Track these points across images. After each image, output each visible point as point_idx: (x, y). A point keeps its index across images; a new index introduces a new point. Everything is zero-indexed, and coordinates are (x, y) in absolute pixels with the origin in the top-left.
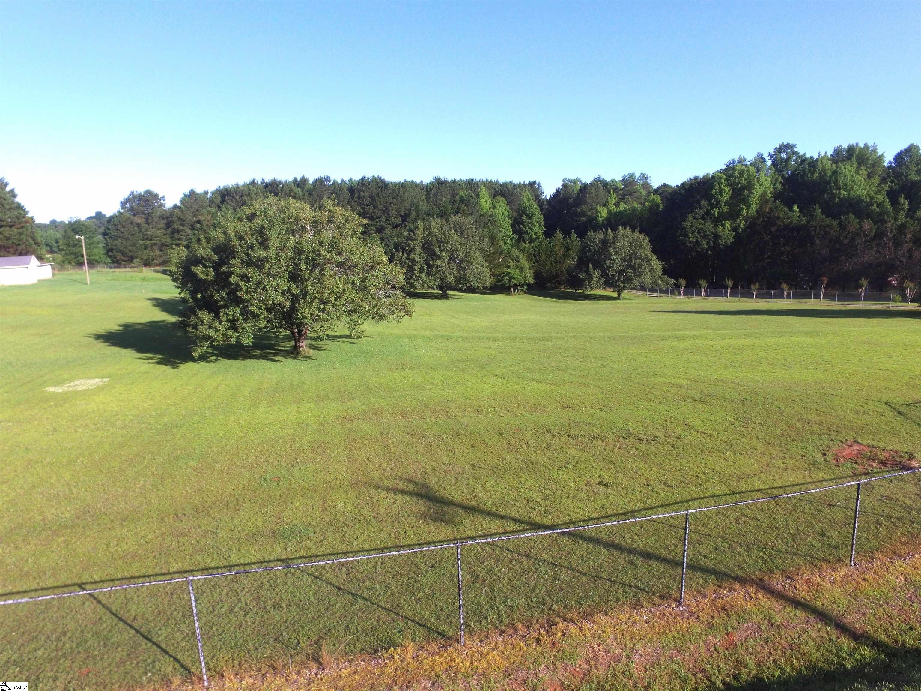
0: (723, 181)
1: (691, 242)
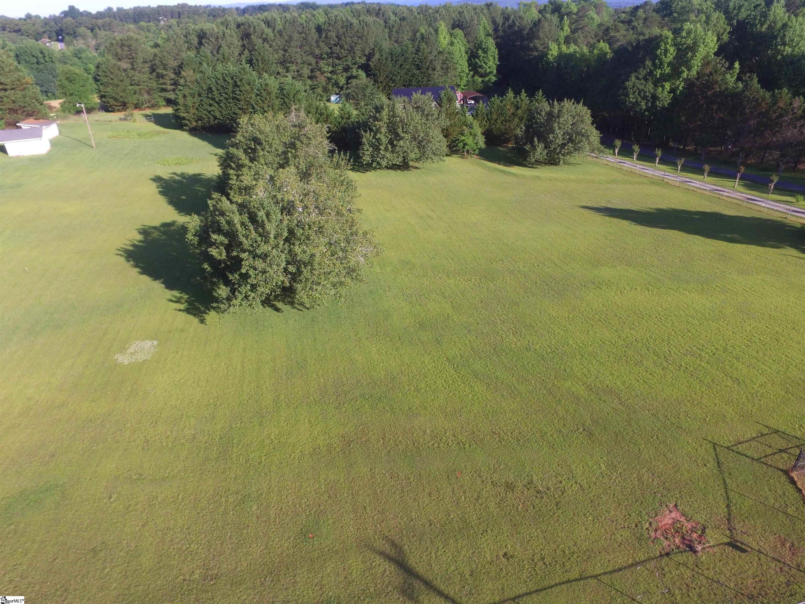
0: (669, 41)
1: (631, 102)
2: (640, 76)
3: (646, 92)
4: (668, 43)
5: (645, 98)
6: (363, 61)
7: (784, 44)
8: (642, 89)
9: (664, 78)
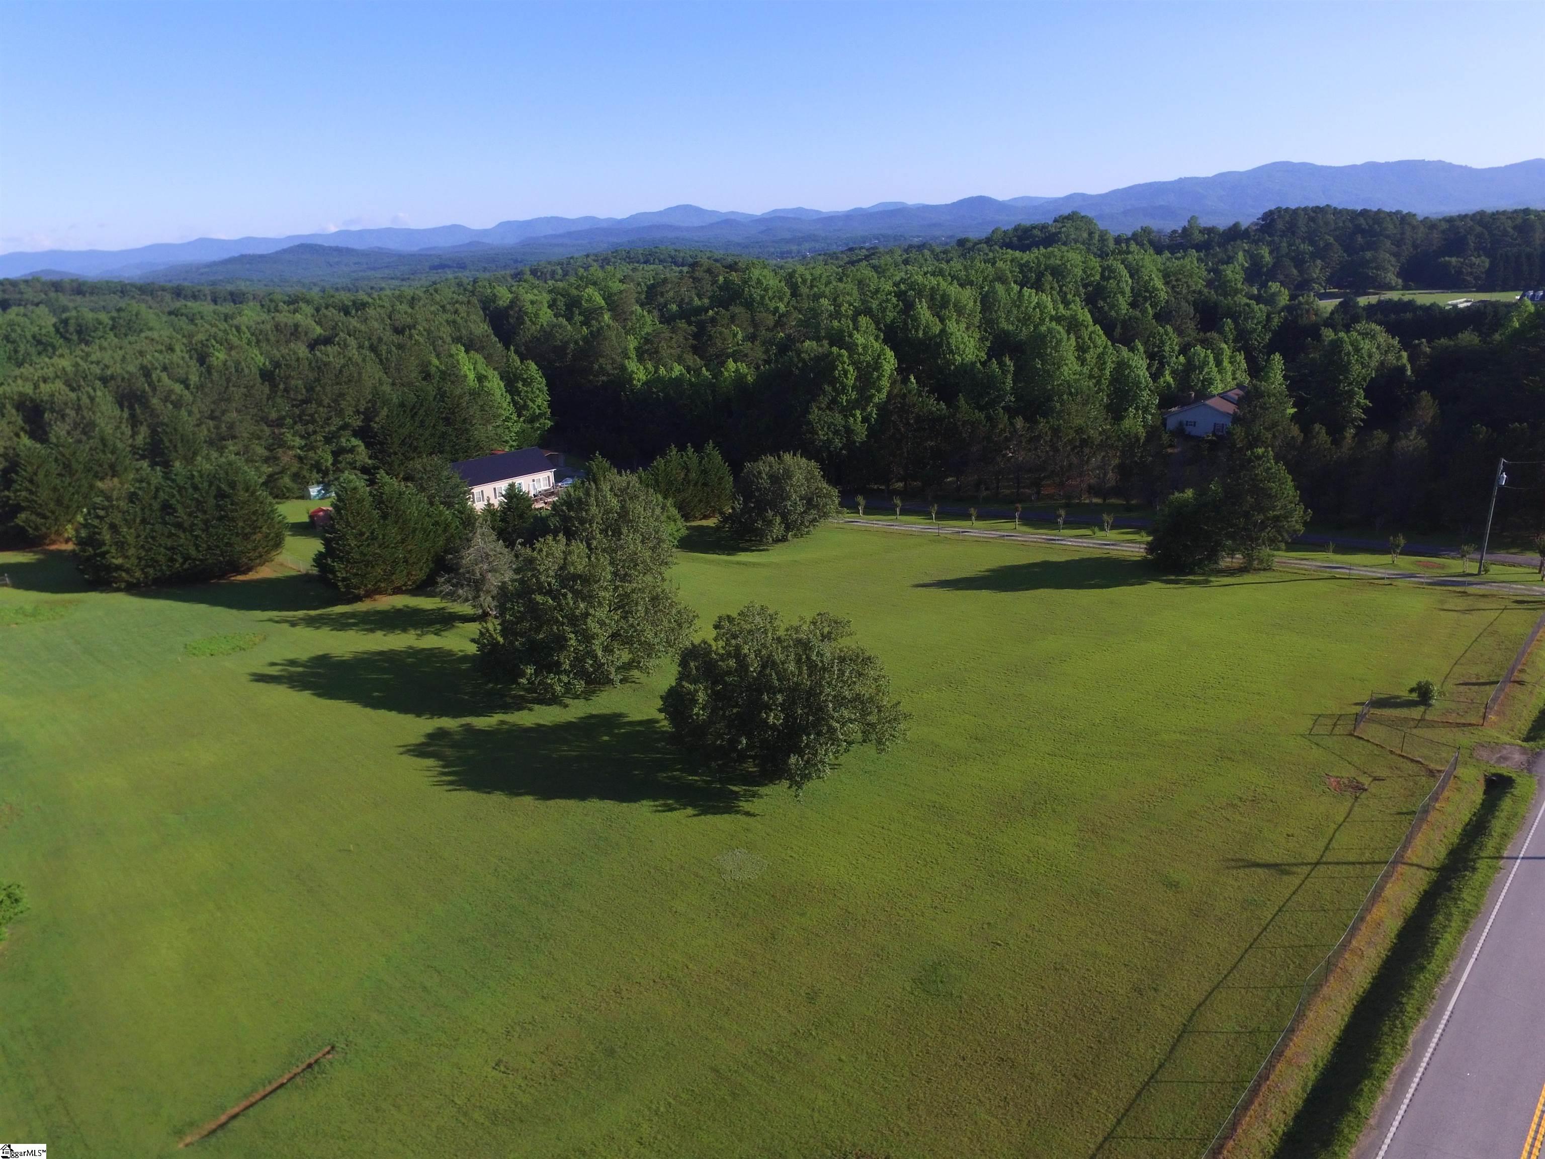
0: (845, 359)
2: (823, 406)
3: (836, 425)
4: (845, 363)
5: (836, 432)
6: (357, 422)
7: (951, 352)
8: (832, 423)
9: (854, 405)
